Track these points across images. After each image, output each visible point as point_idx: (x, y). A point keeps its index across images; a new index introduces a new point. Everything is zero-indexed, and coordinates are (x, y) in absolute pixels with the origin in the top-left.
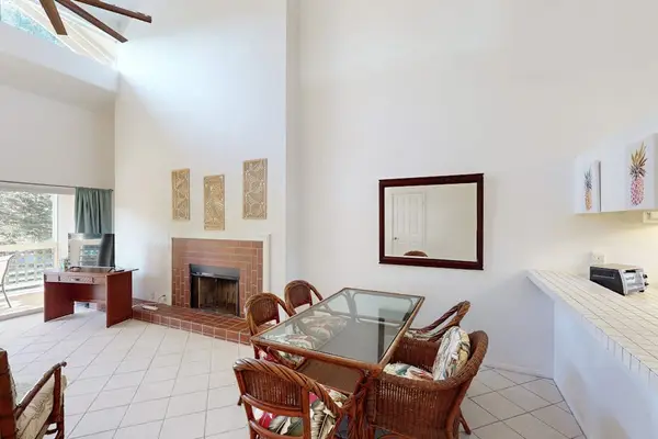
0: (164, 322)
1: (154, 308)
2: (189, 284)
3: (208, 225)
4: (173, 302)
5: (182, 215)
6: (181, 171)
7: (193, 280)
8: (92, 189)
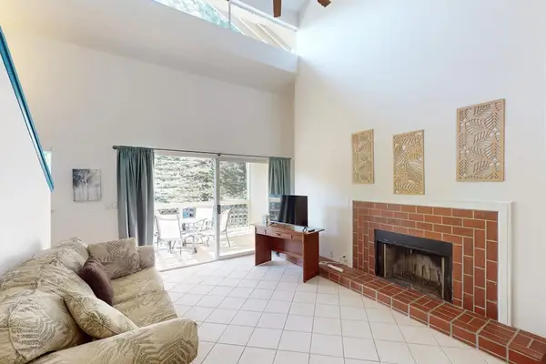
0: (354, 288)
1: (341, 270)
2: (374, 250)
3: (399, 188)
4: (355, 266)
5: (365, 178)
6: (363, 133)
7: (379, 246)
8: (279, 158)
